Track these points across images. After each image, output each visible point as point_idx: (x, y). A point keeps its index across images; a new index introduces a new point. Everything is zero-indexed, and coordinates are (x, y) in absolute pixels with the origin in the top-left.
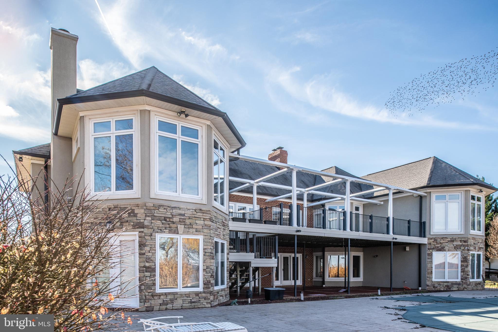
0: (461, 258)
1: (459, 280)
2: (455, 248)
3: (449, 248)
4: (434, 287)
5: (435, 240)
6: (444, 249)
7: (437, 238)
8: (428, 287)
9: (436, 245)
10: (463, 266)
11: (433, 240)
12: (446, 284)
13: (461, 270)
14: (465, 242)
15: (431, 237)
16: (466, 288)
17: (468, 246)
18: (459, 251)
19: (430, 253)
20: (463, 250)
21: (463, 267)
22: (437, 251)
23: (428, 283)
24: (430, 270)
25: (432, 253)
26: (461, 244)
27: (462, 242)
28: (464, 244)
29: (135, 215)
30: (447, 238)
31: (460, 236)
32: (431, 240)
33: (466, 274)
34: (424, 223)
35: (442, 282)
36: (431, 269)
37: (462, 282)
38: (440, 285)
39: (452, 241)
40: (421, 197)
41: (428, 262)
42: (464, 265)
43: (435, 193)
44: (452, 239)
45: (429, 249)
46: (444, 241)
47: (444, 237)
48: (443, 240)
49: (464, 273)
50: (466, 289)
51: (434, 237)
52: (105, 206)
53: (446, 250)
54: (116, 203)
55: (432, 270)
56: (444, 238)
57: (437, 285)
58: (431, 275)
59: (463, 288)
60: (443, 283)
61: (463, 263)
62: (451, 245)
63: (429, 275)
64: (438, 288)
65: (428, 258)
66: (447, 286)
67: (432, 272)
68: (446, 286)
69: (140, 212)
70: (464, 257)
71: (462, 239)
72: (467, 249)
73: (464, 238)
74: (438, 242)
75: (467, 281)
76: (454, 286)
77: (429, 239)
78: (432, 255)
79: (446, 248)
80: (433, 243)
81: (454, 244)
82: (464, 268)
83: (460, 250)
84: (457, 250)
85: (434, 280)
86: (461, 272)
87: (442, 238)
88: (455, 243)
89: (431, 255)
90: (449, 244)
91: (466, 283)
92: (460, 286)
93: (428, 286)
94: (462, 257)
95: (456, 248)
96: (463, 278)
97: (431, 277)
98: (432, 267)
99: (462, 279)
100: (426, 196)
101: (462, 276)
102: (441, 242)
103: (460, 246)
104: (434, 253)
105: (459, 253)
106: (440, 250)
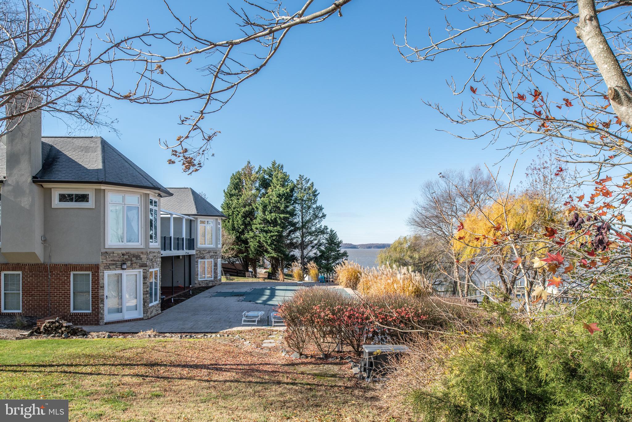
1: (212, 279)
3: (208, 258)
4: (199, 284)
7: (201, 250)
9: (200, 256)
11: (199, 252)
12: (206, 282)
13: (214, 272)
14: (216, 253)
15: (198, 249)
16: (217, 284)
17: (217, 255)
20: (215, 259)
23: (196, 282)
27: (214, 253)
29: (141, 259)
30: (206, 250)
31: (213, 249)
32: (197, 252)
33: (216, 274)
34: (193, 239)
37: (214, 280)
38: (203, 282)
39: (209, 252)
40: (191, 221)
41: (196, 267)
42: (216, 269)
43: (200, 219)
45: (196, 258)
46: (205, 253)
47: (204, 250)
51: (199, 249)
52: (120, 252)
53: (206, 259)
54: (127, 251)
57: (201, 283)
58: (197, 276)
59: (215, 284)
61: (215, 267)
64: (202, 285)
65: (195, 264)
66: (207, 283)
67: (198, 273)
69: (144, 257)
71: (214, 251)
72: (217, 257)
74: (201, 253)
75: (217, 279)
76: (210, 283)
79: (206, 257)
80: (199, 254)
82: (216, 271)
83: (213, 258)
85: (199, 279)
88: (211, 254)
89: (197, 262)
90: (207, 254)
91: (216, 281)
92: (213, 283)
93: (196, 284)
94: (214, 264)
95: (211, 257)
98: (198, 271)
99: (214, 278)
100: (194, 221)
101: (214, 276)
102: (203, 253)
103: (213, 255)
104: (199, 260)
105: (213, 260)
106: (202, 259)
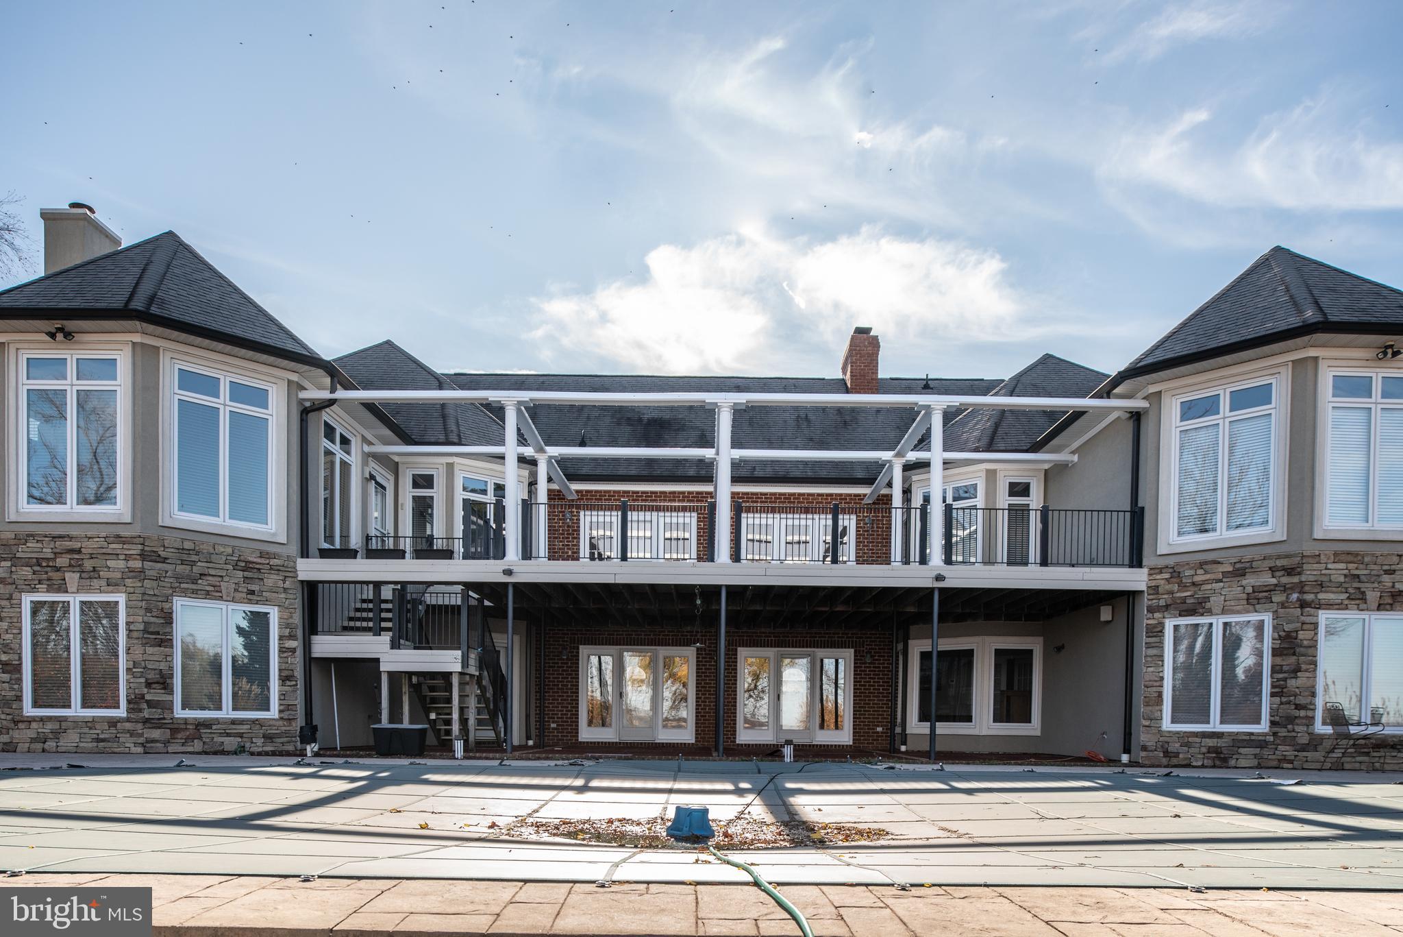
0: (1273, 639)
1: (1263, 727)
2: (1248, 599)
3: (1228, 603)
4: (1166, 753)
5: (1175, 574)
6: (1208, 605)
7: (1183, 566)
8: (1143, 754)
9: (1178, 595)
10: (1281, 672)
11: (1167, 576)
12: (1210, 742)
13: (1273, 686)
14: (1290, 571)
15: (1161, 562)
16: (1291, 762)
17: (1299, 587)
18: (1266, 611)
19: (1155, 626)
20: (1283, 605)
21: (1281, 676)
22: (1180, 615)
23: (1146, 741)
24: (1154, 689)
25: (1162, 625)
26: (1274, 581)
27: (1278, 574)
28: (1285, 580)
30: (1219, 563)
31: (1268, 551)
32: (1158, 577)
33: (1289, 703)
34: (1140, 513)
35: (1195, 734)
36: (1158, 684)
37: (1275, 734)
38: (1189, 745)
39: (1239, 572)
40: (1137, 418)
41: (1149, 659)
42: (1285, 668)
43: (1177, 395)
44: (1238, 566)
45: (1151, 610)
46: (1208, 576)
47: (1206, 561)
48: (1206, 572)
49: (1284, 699)
50: (1290, 766)
51: (1171, 561)
53: (1214, 611)
55: (1158, 689)
56: (1206, 563)
57: (1177, 745)
58: (1157, 708)
59: (1279, 760)
60: (1198, 740)
61: (1279, 660)
62: (1234, 590)
63: (1150, 708)
64: (1181, 756)
65: (1149, 645)
66: (1217, 751)
67: (1160, 695)
68: (1210, 750)
70: (1282, 634)
71: (1279, 563)
72: (1298, 599)
73: (1287, 556)
74: (1184, 581)
75: (1294, 731)
76: (1242, 750)
77: (1153, 571)
78: (1161, 631)
79: (1216, 602)
80: (1166, 586)
81: (1244, 582)
82: (1285, 680)
83: (1267, 606)
84: (1257, 606)
85: (1167, 725)
86: (1273, 695)
87: (1202, 564)
88: (1250, 581)
89: (1156, 632)
90: (1227, 584)
91: (1291, 741)
92: (1266, 752)
93: (1147, 748)
94: (1276, 635)
95: (1255, 599)
96: (1277, 719)
97: (1157, 714)
98: (1162, 679)
99: (1273, 723)
100: (1146, 412)
101: (1274, 712)
102: (1197, 579)
103: (1271, 589)
104: (1169, 625)
105: (1267, 618)
106: (1192, 612)
